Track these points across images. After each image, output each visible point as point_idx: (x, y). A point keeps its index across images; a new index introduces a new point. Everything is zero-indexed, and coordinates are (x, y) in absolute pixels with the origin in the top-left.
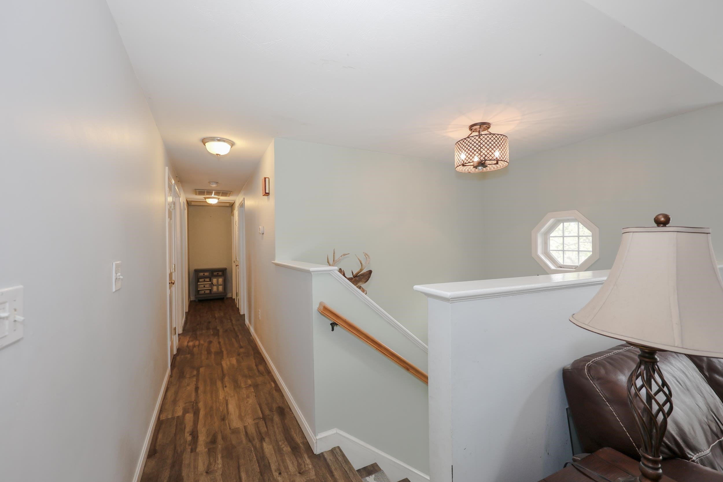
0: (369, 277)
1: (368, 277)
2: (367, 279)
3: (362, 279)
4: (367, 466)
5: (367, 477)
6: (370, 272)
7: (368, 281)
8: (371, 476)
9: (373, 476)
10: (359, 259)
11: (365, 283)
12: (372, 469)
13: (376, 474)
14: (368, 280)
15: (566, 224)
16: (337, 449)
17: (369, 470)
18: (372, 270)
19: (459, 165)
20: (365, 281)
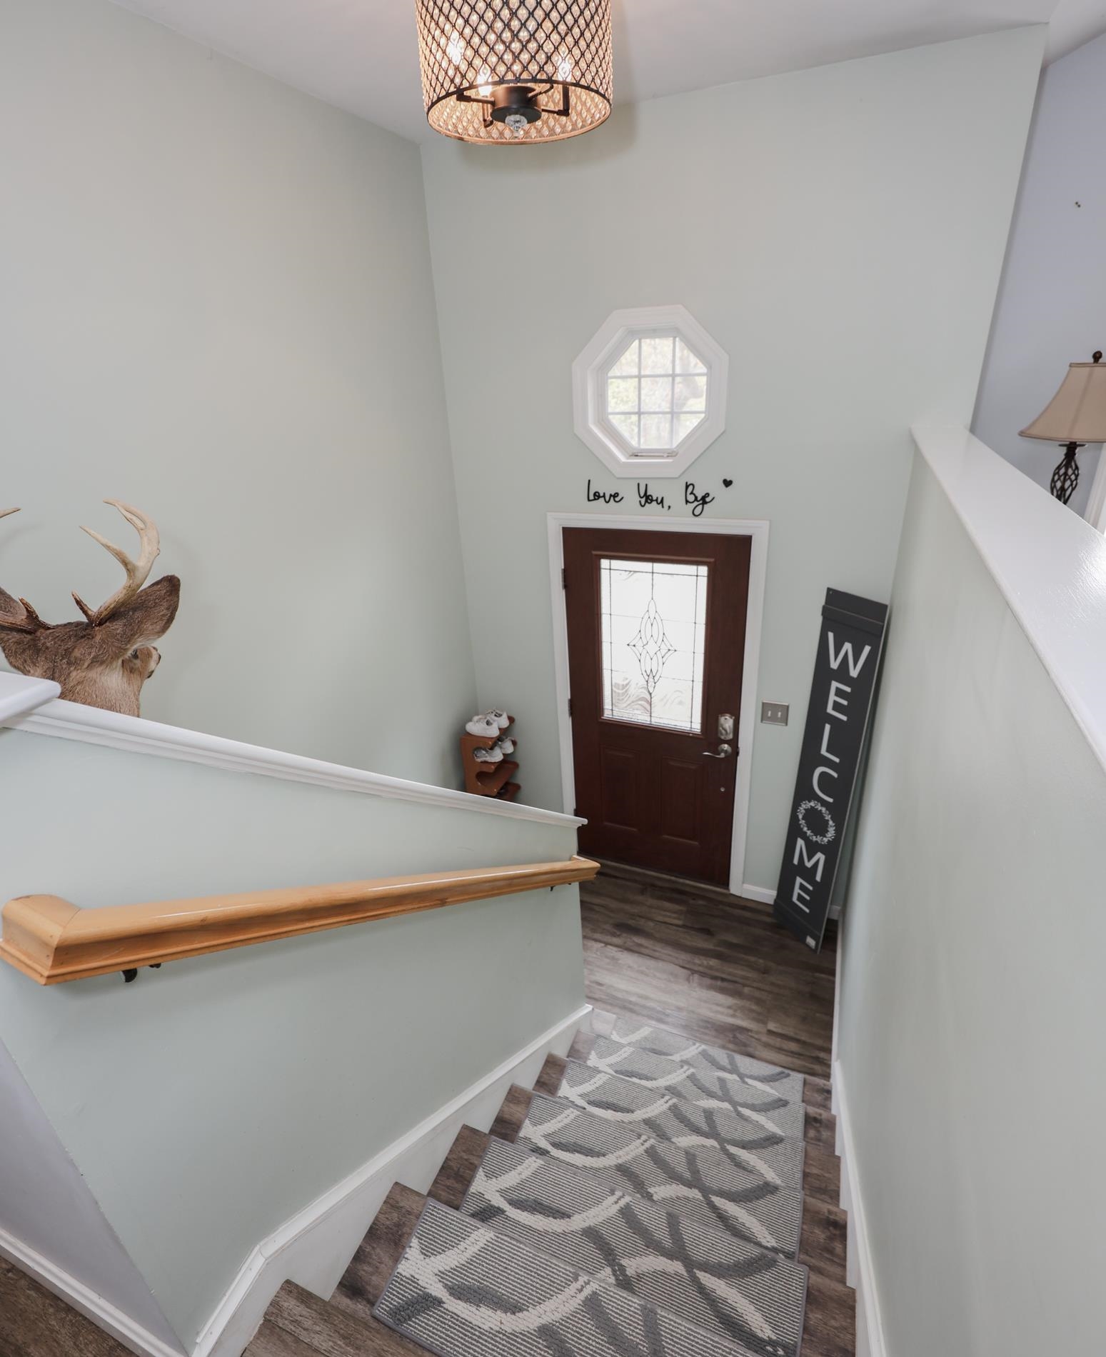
0: (175, 609)
1: (168, 609)
2: (165, 618)
3: (141, 622)
4: (377, 1218)
5: (399, 1266)
6: (171, 585)
7: (172, 626)
8: (408, 1250)
9: (415, 1242)
10: (108, 547)
11: (159, 637)
12: (395, 1216)
13: (419, 1229)
14: (170, 620)
15: (647, 344)
16: (286, 1304)
17: (387, 1227)
18: (177, 575)
19: (443, 93)
20: (158, 628)
